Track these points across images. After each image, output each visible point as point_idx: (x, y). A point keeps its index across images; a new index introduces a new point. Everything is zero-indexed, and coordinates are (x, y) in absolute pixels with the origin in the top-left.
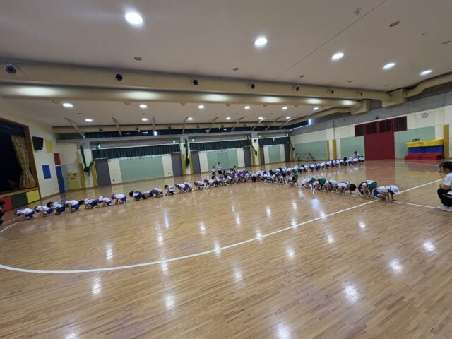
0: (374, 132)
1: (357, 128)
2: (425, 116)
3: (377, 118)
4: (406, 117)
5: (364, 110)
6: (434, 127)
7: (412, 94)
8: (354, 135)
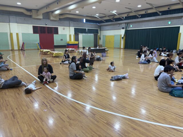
0: (44, 33)
1: (34, 28)
2: (64, 29)
3: (46, 25)
4: (58, 28)
5: (41, 17)
6: (66, 35)
7: (61, 17)
8: (32, 32)
